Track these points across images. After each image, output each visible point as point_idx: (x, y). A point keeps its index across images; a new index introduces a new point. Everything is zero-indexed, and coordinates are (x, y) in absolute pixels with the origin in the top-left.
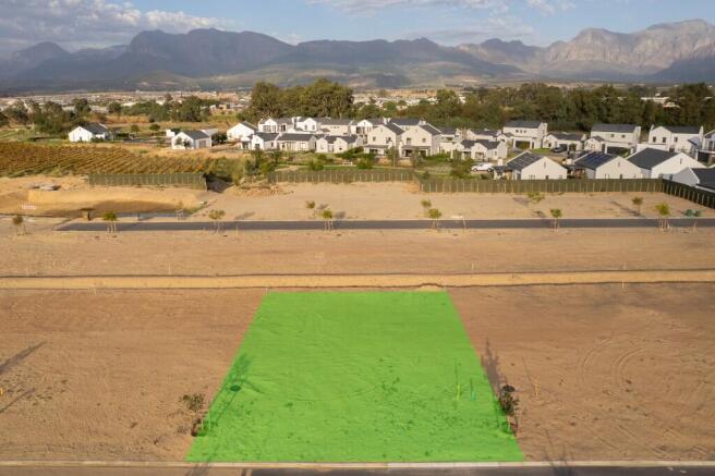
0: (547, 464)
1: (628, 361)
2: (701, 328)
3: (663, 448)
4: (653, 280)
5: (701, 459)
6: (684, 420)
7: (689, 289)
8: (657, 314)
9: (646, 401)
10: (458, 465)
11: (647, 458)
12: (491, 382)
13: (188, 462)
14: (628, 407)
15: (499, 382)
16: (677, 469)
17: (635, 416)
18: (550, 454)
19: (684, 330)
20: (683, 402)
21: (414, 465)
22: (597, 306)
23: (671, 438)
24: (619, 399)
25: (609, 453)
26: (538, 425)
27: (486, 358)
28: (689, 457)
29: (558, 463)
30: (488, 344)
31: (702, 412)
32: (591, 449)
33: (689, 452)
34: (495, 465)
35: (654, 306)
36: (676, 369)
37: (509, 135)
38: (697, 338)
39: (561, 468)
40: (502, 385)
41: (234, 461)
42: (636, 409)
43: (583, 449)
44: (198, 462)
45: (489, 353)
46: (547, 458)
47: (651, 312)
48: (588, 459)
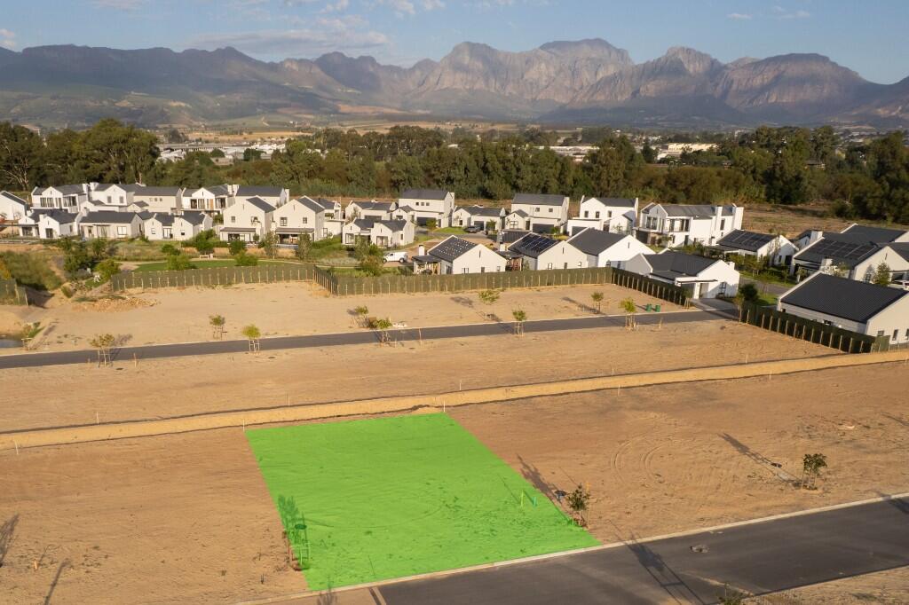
0: (622, 544)
1: (651, 458)
2: (699, 424)
3: (702, 519)
4: (642, 384)
5: (730, 522)
6: (711, 498)
7: (677, 390)
8: (658, 416)
9: (677, 488)
10: (552, 555)
11: (693, 527)
12: (542, 491)
13: (311, 592)
14: (666, 494)
15: (550, 490)
16: (715, 531)
17: (674, 500)
18: (621, 537)
19: (685, 428)
20: (705, 485)
21: (516, 561)
22: (602, 413)
23: (705, 512)
24: (656, 490)
25: (665, 529)
26: (600, 518)
27: (526, 471)
28: (722, 522)
29: (630, 542)
30: (520, 458)
31: (720, 490)
32: (651, 528)
33: (720, 519)
34: (582, 550)
35: (652, 408)
36: (691, 461)
37: (407, 209)
38: (698, 433)
39: (634, 545)
40: (554, 491)
41: (356, 583)
42: (672, 495)
43: (645, 529)
44: (320, 590)
45: (526, 466)
46: (620, 540)
47: (652, 415)
48: (651, 536)
